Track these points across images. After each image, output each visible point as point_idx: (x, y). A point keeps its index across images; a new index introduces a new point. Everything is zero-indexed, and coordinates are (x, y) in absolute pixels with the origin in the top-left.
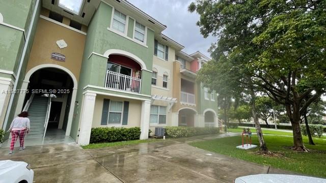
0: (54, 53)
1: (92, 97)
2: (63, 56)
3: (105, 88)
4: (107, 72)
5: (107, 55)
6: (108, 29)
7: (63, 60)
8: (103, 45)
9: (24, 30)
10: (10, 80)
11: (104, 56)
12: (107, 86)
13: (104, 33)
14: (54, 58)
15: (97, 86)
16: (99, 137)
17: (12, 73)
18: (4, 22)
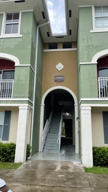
0: (56, 77)
1: (88, 111)
2: (62, 77)
3: (100, 99)
4: (99, 80)
5: (94, 61)
6: (91, 31)
7: (62, 81)
8: (89, 51)
9: (30, 65)
10: (27, 105)
11: (92, 62)
12: (101, 96)
13: (87, 39)
14: (56, 81)
15: (90, 97)
16: (104, 159)
17: (27, 99)
18: (20, 64)
